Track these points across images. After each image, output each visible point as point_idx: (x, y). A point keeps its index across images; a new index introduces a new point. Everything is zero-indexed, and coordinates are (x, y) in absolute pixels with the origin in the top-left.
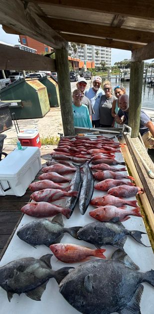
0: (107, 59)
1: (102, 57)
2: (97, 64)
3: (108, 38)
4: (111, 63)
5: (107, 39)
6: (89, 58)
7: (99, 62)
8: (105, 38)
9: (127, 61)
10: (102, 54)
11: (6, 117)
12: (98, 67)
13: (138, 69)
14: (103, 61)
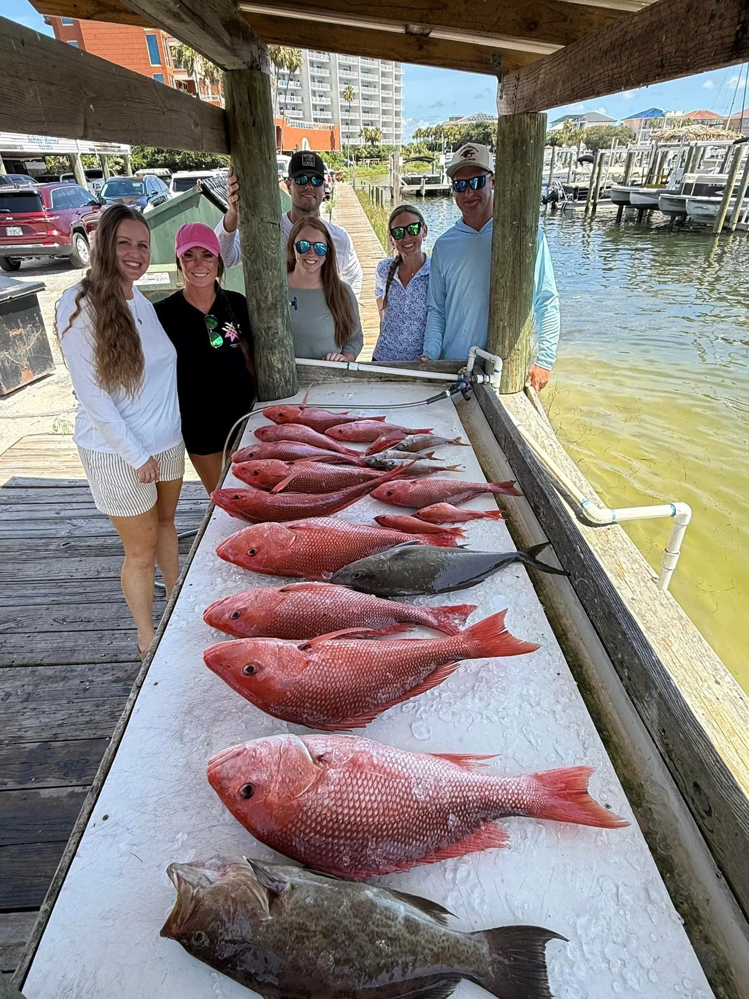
0: (386, 119)
1: (366, 111)
2: (348, 136)
3: (415, 28)
4: (401, 131)
5: (409, 33)
6: (319, 115)
7: (357, 129)
8: (401, 30)
9: (460, 122)
10: (366, 98)
11: (28, 335)
12: (354, 148)
13: (524, 142)
14: (372, 123)
